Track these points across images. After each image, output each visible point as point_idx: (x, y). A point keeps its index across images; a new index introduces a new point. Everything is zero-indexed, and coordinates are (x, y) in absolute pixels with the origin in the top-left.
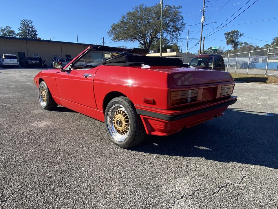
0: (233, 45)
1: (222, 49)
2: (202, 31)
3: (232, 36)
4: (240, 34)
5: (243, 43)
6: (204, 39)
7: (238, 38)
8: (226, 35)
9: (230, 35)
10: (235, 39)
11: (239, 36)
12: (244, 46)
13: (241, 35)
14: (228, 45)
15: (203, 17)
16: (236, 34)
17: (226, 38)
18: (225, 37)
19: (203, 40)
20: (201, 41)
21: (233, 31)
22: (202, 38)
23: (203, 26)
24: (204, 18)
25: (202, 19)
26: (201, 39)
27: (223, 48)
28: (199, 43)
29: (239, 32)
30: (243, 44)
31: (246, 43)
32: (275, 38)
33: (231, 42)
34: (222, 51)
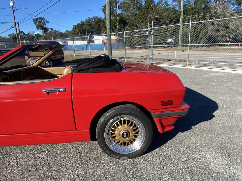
0: (43, 30)
1: (32, 33)
2: (14, 16)
3: (40, 22)
4: (46, 21)
5: (49, 29)
7: (45, 24)
8: (34, 21)
9: (38, 21)
10: (44, 25)
11: (45, 22)
12: (50, 31)
13: (47, 22)
14: (38, 30)
15: (11, 1)
16: (43, 20)
17: (35, 24)
18: (34, 23)
19: (17, 24)
20: (16, 26)
21: (40, 18)
22: (15, 23)
23: (13, 10)
24: (13, 2)
25: (11, 4)
26: (15, 24)
27: (32, 32)
28: (13, 27)
29: (45, 19)
30: (50, 30)
31: (52, 29)
32: (73, 26)
33: (41, 28)
34: (33, 35)
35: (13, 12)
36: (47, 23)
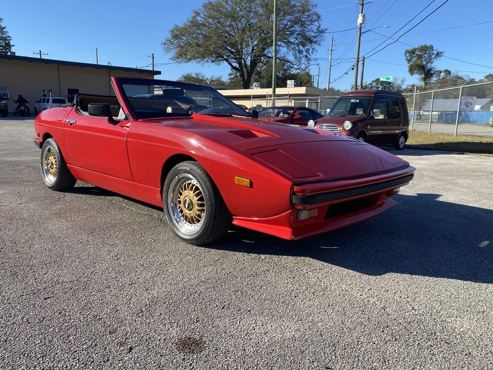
0: (423, 76)
1: (399, 82)
2: (360, 43)
3: (420, 57)
4: (435, 52)
5: (441, 72)
6: (364, 61)
7: (432, 60)
8: (407, 55)
9: (416, 55)
10: (427, 63)
11: (433, 56)
12: (443, 78)
13: (438, 54)
14: (412, 75)
15: (360, 15)
16: (427, 52)
17: (409, 61)
18: (406, 59)
19: (362, 62)
20: (358, 65)
21: (422, 46)
22: (358, 58)
23: (360, 33)
24: (364, 16)
25: (360, 20)
26: (358, 61)
27: (401, 80)
28: (353, 69)
29: (434, 48)
30: (442, 74)
31: (448, 72)
33: (418, 70)
34: (400, 87)
35: (360, 36)
36: (436, 59)
